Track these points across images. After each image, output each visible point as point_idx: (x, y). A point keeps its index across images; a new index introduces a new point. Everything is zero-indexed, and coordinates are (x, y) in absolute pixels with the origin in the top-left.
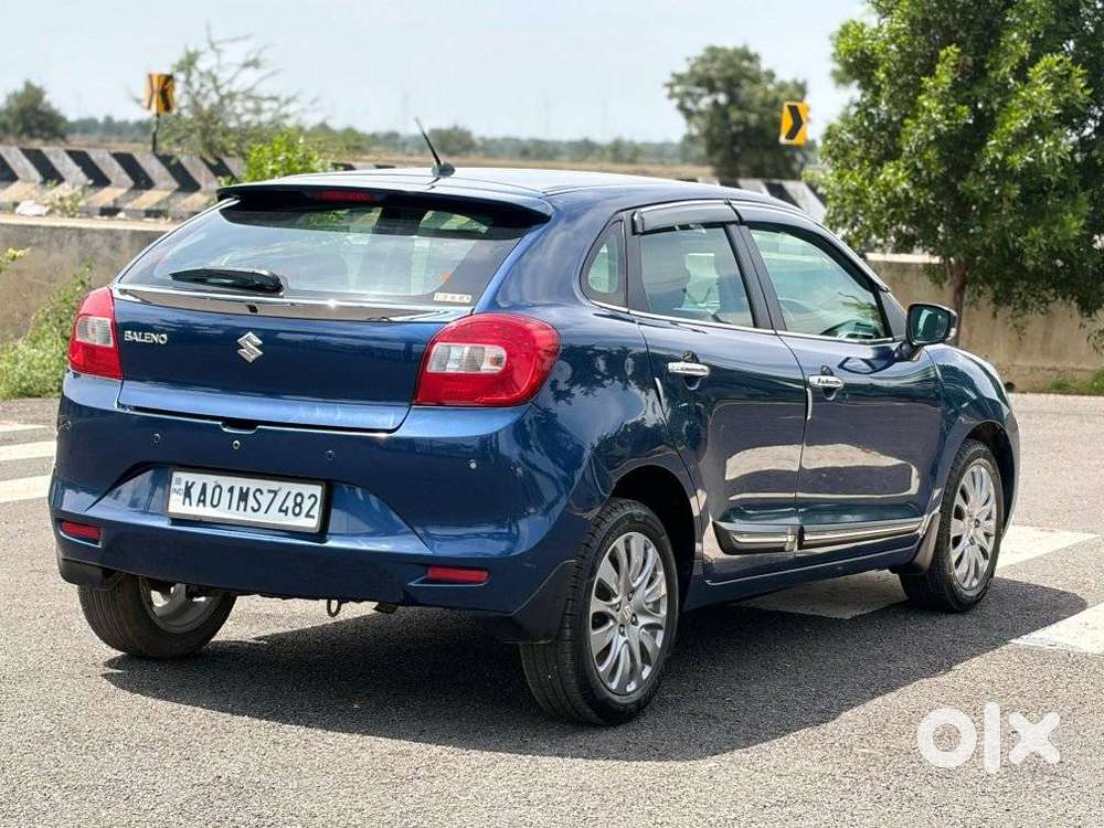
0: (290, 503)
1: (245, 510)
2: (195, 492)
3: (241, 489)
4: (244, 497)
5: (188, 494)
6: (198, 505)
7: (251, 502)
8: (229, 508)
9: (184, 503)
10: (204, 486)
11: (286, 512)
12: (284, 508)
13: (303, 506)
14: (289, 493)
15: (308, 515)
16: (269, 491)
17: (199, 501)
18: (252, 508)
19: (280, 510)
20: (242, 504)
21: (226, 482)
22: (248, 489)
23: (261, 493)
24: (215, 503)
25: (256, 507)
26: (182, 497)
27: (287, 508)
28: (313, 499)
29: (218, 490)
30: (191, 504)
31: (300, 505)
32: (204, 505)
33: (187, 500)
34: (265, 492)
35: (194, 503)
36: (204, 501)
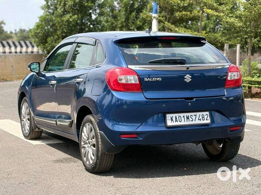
0: (201, 117)
1: (189, 121)
2: (174, 119)
3: (187, 116)
4: (188, 118)
5: (172, 120)
6: (176, 122)
7: (190, 119)
8: (185, 121)
9: (172, 122)
10: (176, 117)
11: (200, 120)
12: (199, 119)
13: (205, 117)
14: (200, 115)
15: (207, 120)
16: (194, 115)
17: (176, 121)
18: (191, 120)
19: (199, 120)
20: (188, 120)
21: (182, 115)
22: (188, 116)
23: (192, 116)
24: (180, 121)
25: (192, 120)
26: (171, 121)
27: (200, 119)
28: (207, 116)
29: (180, 117)
30: (174, 122)
31: (204, 117)
32: (177, 122)
33: (172, 121)
34: (193, 115)
35: (175, 122)
36: (177, 121)
